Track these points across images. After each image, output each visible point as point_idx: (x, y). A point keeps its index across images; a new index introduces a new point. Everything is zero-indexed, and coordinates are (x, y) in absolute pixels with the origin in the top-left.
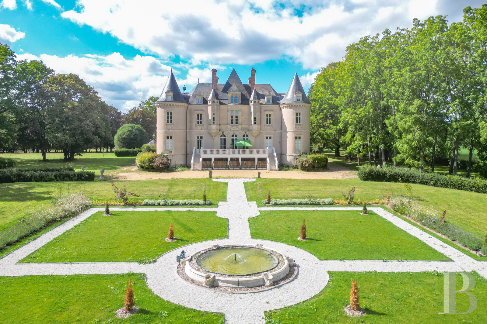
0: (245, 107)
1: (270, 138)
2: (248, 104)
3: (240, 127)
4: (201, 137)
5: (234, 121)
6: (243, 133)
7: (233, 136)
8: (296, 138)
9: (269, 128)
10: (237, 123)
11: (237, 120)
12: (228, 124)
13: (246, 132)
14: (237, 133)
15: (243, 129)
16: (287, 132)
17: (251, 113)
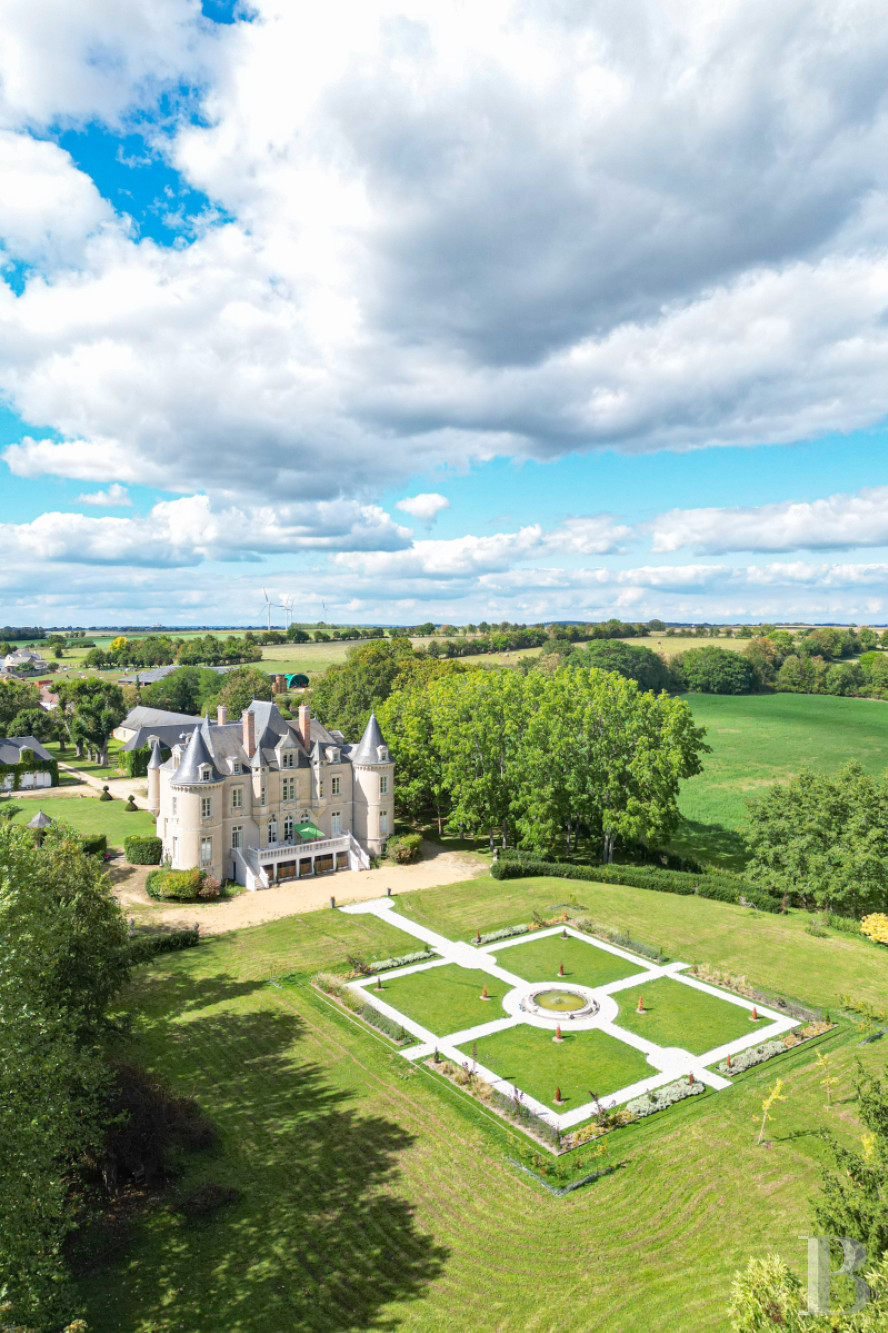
0: (305, 772)
1: (338, 814)
2: (309, 766)
3: (298, 803)
4: (240, 828)
5: (289, 795)
6: (302, 811)
7: (287, 819)
8: (381, 814)
9: (336, 798)
10: (292, 797)
11: (292, 792)
12: (280, 802)
13: (306, 811)
14: (293, 814)
15: (302, 806)
16: (367, 805)
17: (315, 780)
